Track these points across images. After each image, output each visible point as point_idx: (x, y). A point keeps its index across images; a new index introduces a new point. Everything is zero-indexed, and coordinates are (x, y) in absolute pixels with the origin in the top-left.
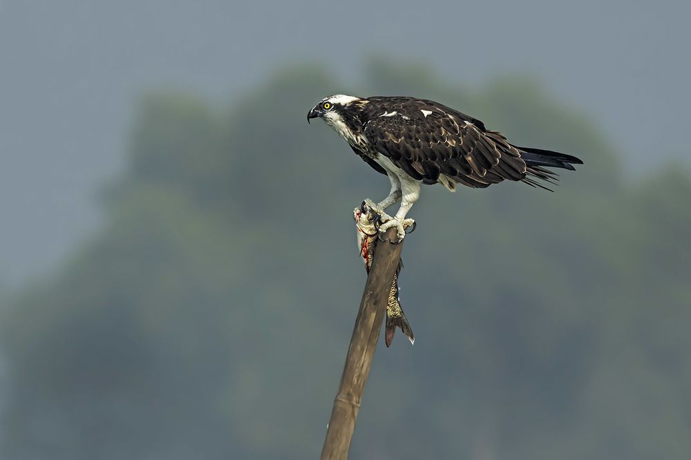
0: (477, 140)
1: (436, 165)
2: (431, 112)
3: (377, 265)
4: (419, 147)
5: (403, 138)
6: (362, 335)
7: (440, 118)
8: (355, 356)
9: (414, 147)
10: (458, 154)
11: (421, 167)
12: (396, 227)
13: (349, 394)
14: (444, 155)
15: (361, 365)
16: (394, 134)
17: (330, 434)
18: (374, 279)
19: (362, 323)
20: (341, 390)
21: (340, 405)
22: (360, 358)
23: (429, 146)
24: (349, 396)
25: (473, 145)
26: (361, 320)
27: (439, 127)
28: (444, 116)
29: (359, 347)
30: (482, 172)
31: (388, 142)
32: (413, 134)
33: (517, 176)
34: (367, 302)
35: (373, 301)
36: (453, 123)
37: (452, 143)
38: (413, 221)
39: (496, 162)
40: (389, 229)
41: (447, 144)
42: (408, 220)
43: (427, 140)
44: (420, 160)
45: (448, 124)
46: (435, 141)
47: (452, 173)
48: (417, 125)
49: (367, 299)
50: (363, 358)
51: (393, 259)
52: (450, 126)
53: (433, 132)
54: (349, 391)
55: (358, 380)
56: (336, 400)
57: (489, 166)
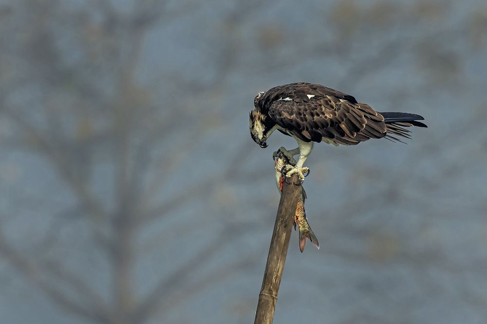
0: (349, 112)
1: (319, 132)
2: (314, 96)
3: (285, 200)
4: (306, 120)
5: (294, 115)
6: (277, 249)
7: (321, 99)
8: (273, 264)
9: (302, 121)
10: (335, 124)
11: (309, 134)
12: (297, 173)
13: (270, 290)
14: (324, 125)
15: (277, 270)
16: (288, 112)
17: (258, 318)
18: (284, 209)
19: (277, 241)
20: (264, 288)
21: (264, 297)
22: (277, 265)
23: (313, 119)
24: (270, 292)
25: (346, 116)
26: (276, 238)
27: (320, 105)
28: (324, 98)
29: (275, 258)
30: (353, 135)
31: (284, 118)
32: (302, 111)
33: (380, 135)
34: (280, 226)
35: (284, 225)
36: (330, 102)
37: (329, 116)
38: (308, 169)
39: (363, 127)
40: (292, 175)
41: (326, 117)
42: (304, 168)
43: (312, 115)
44: (307, 130)
45: (327, 103)
46: (318, 115)
47: (331, 136)
48: (305, 105)
49: (279, 224)
50: (278, 265)
51: (296, 196)
52: (328, 104)
53: (316, 109)
54: (270, 287)
55: (275, 280)
56: (261, 295)
57: (357, 130)
